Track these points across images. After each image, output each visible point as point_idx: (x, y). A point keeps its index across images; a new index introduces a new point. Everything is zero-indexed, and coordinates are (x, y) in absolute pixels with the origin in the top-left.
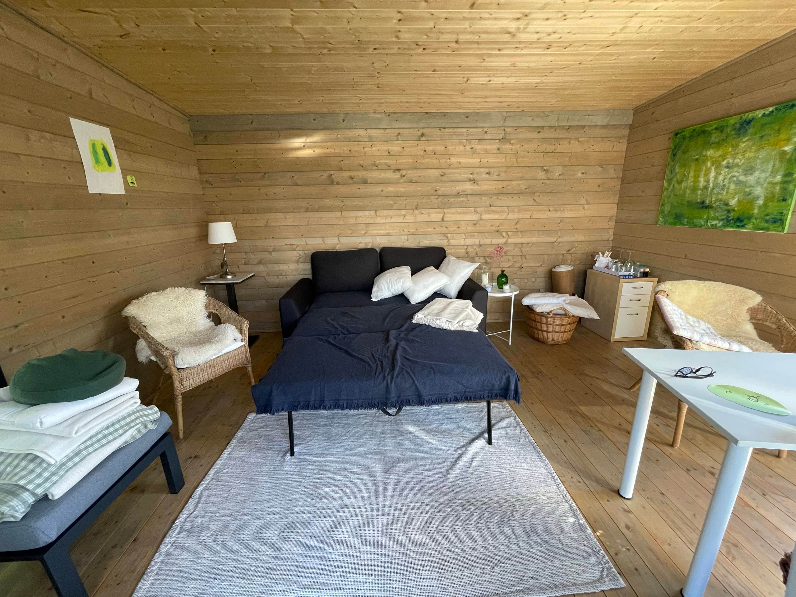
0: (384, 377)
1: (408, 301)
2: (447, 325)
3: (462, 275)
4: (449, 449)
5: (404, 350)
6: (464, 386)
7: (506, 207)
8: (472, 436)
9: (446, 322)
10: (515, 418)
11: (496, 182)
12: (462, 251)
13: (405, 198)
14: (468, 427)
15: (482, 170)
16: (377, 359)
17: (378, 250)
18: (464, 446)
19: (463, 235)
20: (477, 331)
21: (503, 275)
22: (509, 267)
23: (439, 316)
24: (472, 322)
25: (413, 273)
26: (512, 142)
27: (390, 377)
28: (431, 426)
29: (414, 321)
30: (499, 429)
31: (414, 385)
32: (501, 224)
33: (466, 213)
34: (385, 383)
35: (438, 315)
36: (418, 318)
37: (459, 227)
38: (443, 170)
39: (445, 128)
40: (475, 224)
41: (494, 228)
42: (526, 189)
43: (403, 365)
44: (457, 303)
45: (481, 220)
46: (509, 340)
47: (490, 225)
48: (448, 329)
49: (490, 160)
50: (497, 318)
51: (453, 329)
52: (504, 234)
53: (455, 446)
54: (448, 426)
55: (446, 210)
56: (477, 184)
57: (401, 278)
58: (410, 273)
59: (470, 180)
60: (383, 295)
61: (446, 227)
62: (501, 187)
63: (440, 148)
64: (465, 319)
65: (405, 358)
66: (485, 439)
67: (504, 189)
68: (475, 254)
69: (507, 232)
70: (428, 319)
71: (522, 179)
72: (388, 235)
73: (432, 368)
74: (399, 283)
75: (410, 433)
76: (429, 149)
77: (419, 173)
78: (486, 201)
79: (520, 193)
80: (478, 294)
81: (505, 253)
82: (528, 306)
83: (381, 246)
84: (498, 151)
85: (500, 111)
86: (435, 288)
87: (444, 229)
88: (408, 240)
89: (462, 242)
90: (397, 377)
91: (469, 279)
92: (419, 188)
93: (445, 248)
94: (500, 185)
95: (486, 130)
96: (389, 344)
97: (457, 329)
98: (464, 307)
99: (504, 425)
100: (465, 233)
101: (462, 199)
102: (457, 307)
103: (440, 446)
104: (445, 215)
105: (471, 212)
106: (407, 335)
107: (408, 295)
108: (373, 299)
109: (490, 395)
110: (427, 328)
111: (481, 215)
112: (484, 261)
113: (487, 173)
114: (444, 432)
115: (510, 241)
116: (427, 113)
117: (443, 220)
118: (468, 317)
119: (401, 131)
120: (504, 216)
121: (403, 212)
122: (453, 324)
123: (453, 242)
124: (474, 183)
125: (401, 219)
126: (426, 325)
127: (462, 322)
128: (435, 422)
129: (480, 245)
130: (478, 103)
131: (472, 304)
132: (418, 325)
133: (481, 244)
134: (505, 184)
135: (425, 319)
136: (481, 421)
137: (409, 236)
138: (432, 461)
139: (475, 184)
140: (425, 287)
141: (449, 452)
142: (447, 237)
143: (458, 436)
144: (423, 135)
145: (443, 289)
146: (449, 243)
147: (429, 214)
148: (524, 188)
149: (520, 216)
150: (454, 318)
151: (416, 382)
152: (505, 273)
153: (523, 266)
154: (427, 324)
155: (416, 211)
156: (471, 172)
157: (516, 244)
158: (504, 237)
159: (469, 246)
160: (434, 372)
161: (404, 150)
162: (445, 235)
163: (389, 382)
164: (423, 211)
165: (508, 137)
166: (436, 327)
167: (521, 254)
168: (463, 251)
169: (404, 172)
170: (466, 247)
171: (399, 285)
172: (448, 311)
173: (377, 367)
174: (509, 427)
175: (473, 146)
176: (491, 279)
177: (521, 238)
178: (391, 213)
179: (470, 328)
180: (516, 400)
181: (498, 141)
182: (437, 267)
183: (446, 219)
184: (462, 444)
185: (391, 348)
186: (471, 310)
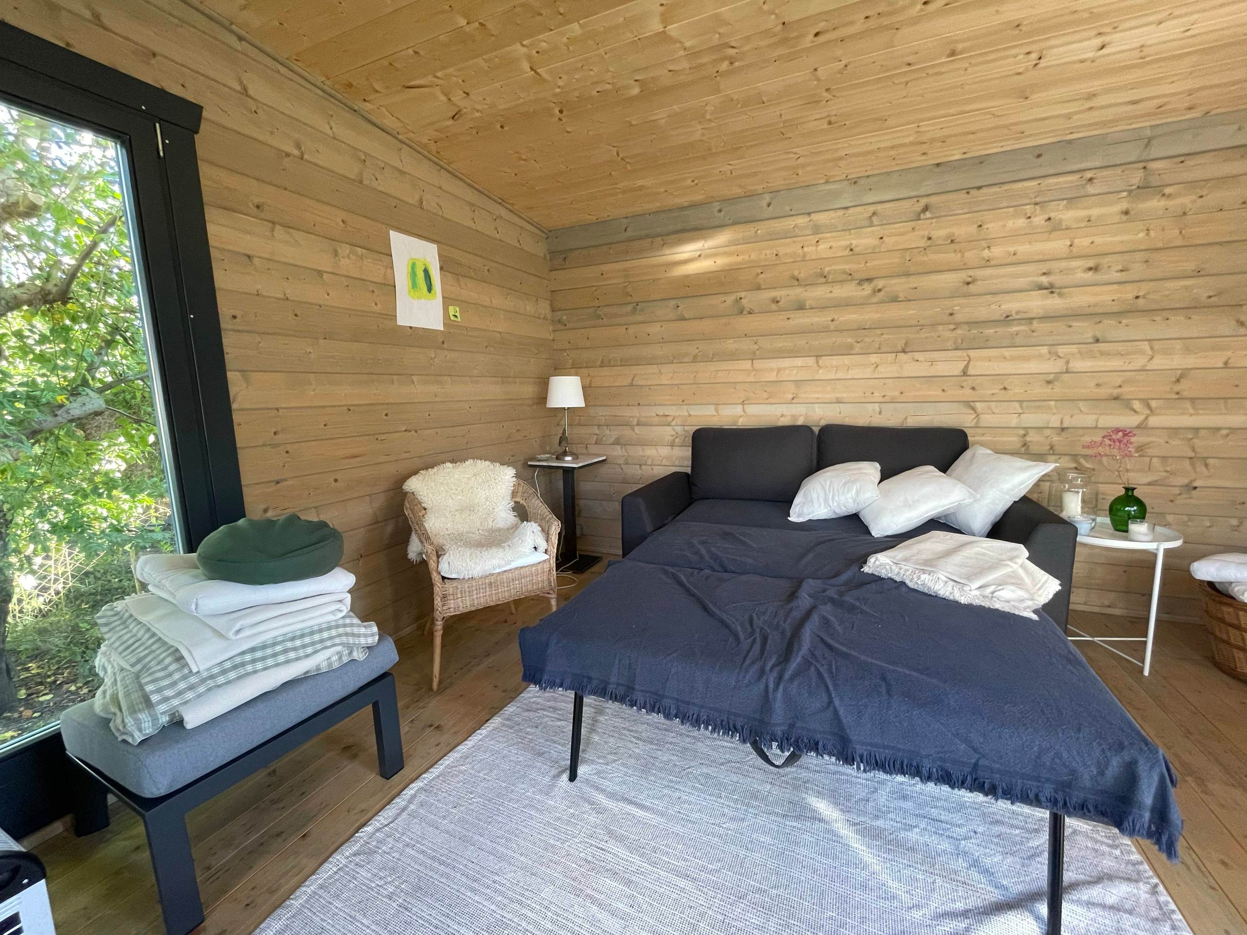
0: (762, 672)
1: (866, 531)
2: (950, 589)
3: (1006, 486)
4: (917, 906)
5: (826, 622)
6: (975, 750)
7: (1146, 343)
8: (995, 896)
9: (946, 582)
10: (1154, 891)
11: (1115, 287)
12: (1013, 440)
13: (879, 332)
14: (988, 862)
15: (1074, 264)
16: (758, 630)
17: (816, 430)
18: (965, 914)
19: (1017, 405)
20: (1035, 617)
21: (1129, 496)
22: (1149, 484)
23: (932, 566)
24: (1021, 594)
25: (885, 475)
26: (1167, 191)
27: (775, 674)
28: (880, 823)
29: (866, 569)
30: (1090, 904)
31: (831, 708)
32: (1126, 382)
33: (1027, 359)
34: (762, 686)
35: (929, 564)
36: (877, 563)
37: (1005, 389)
38: (971, 272)
39: (979, 188)
40: (1049, 382)
41: (1104, 392)
42: (1210, 297)
43: (813, 655)
44: (984, 545)
45: (1067, 372)
46: (1143, 661)
47: (1092, 384)
48: (951, 598)
49: (1098, 240)
50: (1107, 603)
51: (963, 600)
52: (1137, 405)
53: (936, 904)
54: (926, 838)
55: (972, 353)
56: (1060, 295)
57: (854, 482)
58: (878, 476)
59: (1041, 288)
60: (813, 512)
61: (973, 388)
62: (1131, 296)
63: (963, 231)
64: (1001, 583)
65: (822, 640)
66: (1037, 918)
67: (1141, 301)
68: (1048, 447)
69: (1146, 403)
70: (901, 569)
71: (1198, 273)
72: (839, 401)
73: (884, 679)
74: (848, 491)
75: (821, 820)
76: (939, 234)
77: (913, 281)
78: (1085, 330)
79: (1192, 308)
80: (1044, 533)
81: (1140, 449)
82: (1211, 584)
83: (823, 423)
84: (1124, 218)
85: (1133, 126)
86: (934, 509)
87: (968, 391)
88: (880, 413)
89: (1014, 421)
90: (792, 679)
91: (1025, 499)
92: (912, 312)
93: (965, 430)
94: (1128, 293)
95: (1089, 175)
96: (794, 604)
97: (977, 602)
98: (1004, 557)
99: (1111, 900)
100: (1020, 402)
101: (1015, 329)
102: (984, 554)
103: (893, 885)
104: (972, 363)
105: (1040, 356)
106: (841, 594)
107: (867, 518)
108: (793, 518)
109: (1060, 797)
110: (897, 588)
111: (1068, 362)
112: (1074, 465)
113: (1090, 269)
114: (913, 849)
115: (1153, 421)
116: (938, 165)
117: (965, 373)
118: (1013, 580)
119: (879, 207)
120: (1139, 362)
121: (874, 358)
122: (967, 588)
123: (987, 419)
124: (1052, 292)
125: (868, 373)
126: (896, 582)
127: (992, 588)
128: (890, 815)
129: (1063, 429)
130: (1068, 117)
131: (1026, 553)
132: (876, 579)
133: (1065, 425)
134: (1144, 288)
135: (894, 567)
136: (1030, 857)
137: (883, 405)
138: (863, 920)
139: (1055, 295)
140: (908, 505)
141: (917, 915)
142: (973, 409)
143: (950, 876)
144: (926, 208)
145: (954, 514)
146: (977, 422)
147: (932, 362)
148: (1206, 295)
149: (1190, 361)
150: (970, 577)
151: (837, 702)
152: (1136, 493)
153: (1195, 484)
154: (898, 579)
155: (902, 356)
156: (1045, 271)
157: (1174, 431)
158: (1135, 411)
159: (1030, 430)
160: (888, 692)
161: (883, 242)
162: (969, 405)
163: (771, 686)
164: (917, 356)
165: (1155, 181)
166: (920, 588)
167: (1193, 455)
168: (1015, 439)
169: (880, 284)
170: (1022, 432)
171: (849, 495)
172: (957, 558)
173: (751, 647)
174: (1130, 912)
175: (1052, 215)
176: (1090, 506)
177: (1191, 415)
178: (846, 360)
179: (1014, 607)
180: (1158, 842)
181: (1125, 194)
182: (944, 468)
183: (971, 371)
184: (960, 906)
185: (797, 614)
186: (1022, 566)
